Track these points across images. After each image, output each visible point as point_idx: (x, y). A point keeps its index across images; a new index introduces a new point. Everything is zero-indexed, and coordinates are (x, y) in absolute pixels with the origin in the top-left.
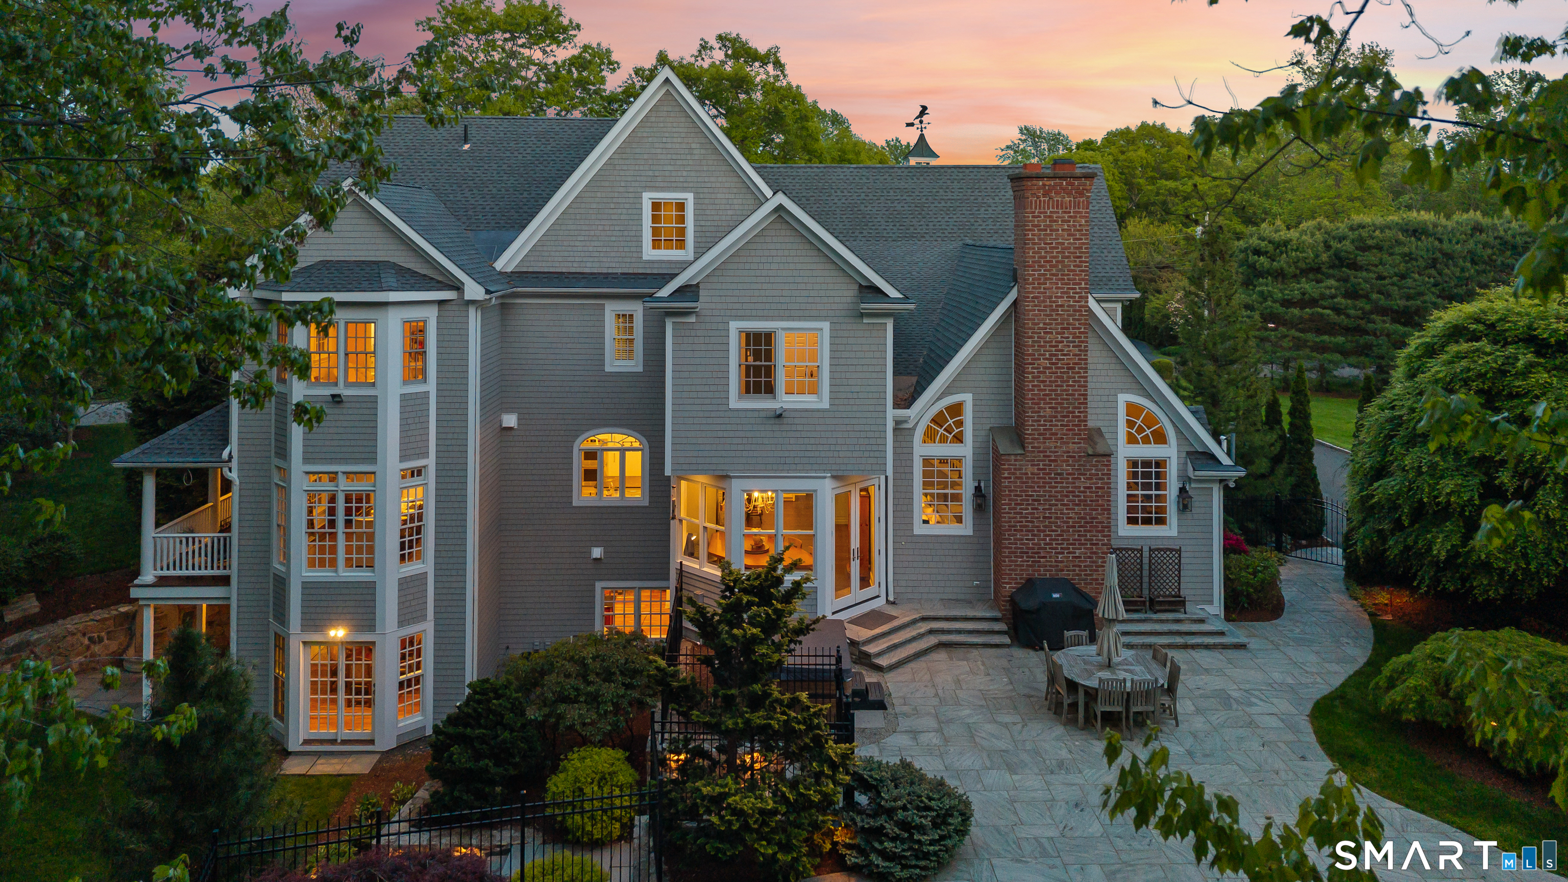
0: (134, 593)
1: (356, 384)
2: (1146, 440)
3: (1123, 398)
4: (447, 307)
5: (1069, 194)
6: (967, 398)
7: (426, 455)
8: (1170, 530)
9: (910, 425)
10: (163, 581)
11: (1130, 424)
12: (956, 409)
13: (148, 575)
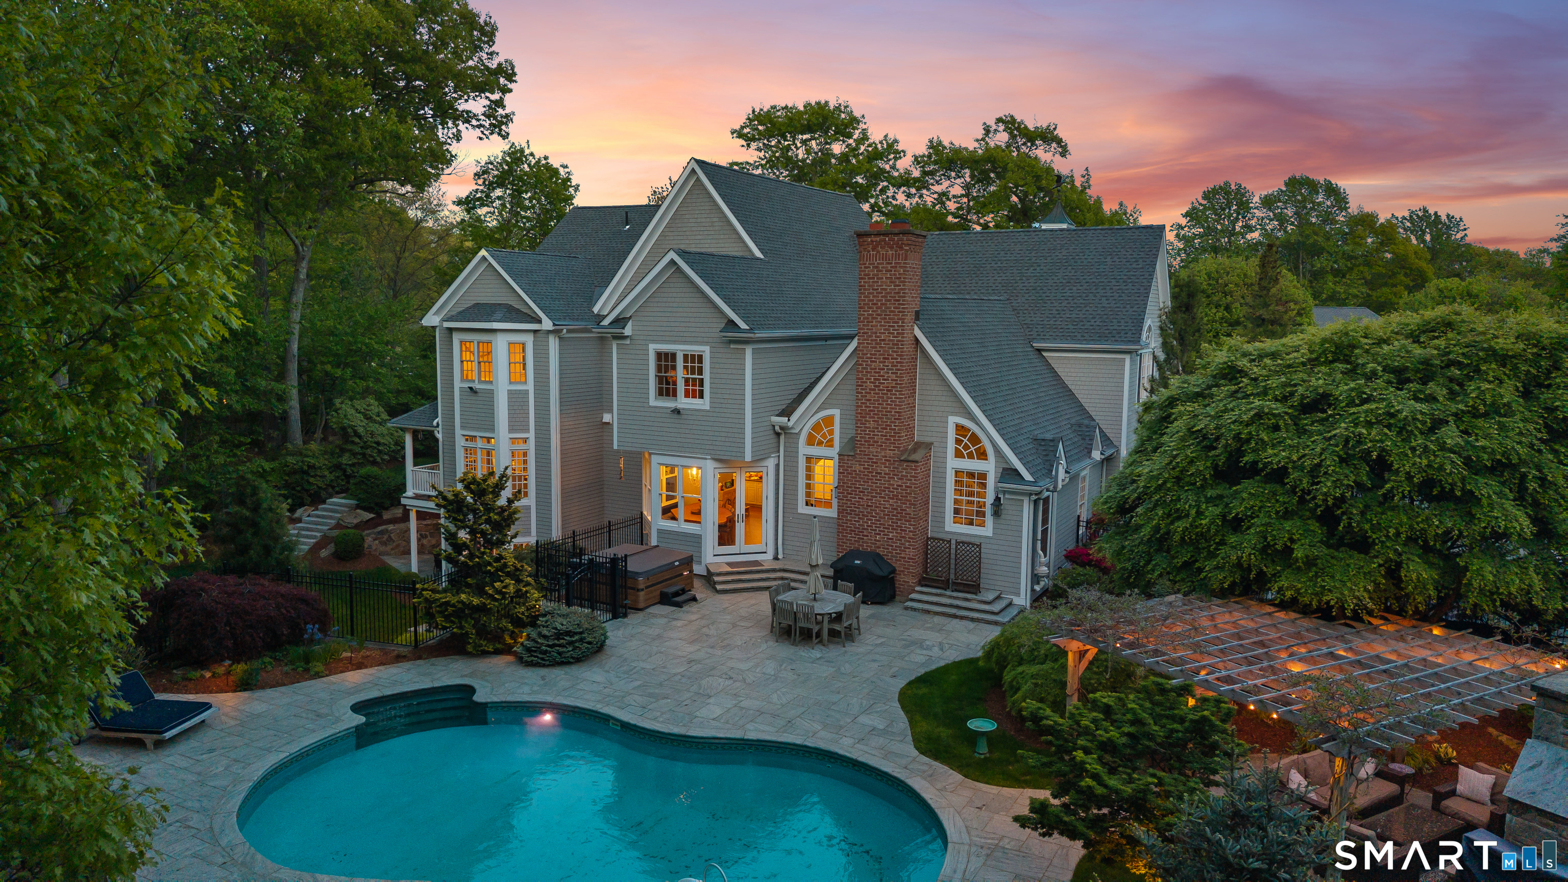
0: (404, 501)
1: (485, 382)
2: (970, 456)
3: (953, 420)
4: (538, 335)
5: (892, 248)
6: (836, 412)
7: (527, 430)
8: (987, 530)
9: (796, 431)
10: (418, 497)
11: (958, 442)
12: (829, 420)
13: (410, 492)
